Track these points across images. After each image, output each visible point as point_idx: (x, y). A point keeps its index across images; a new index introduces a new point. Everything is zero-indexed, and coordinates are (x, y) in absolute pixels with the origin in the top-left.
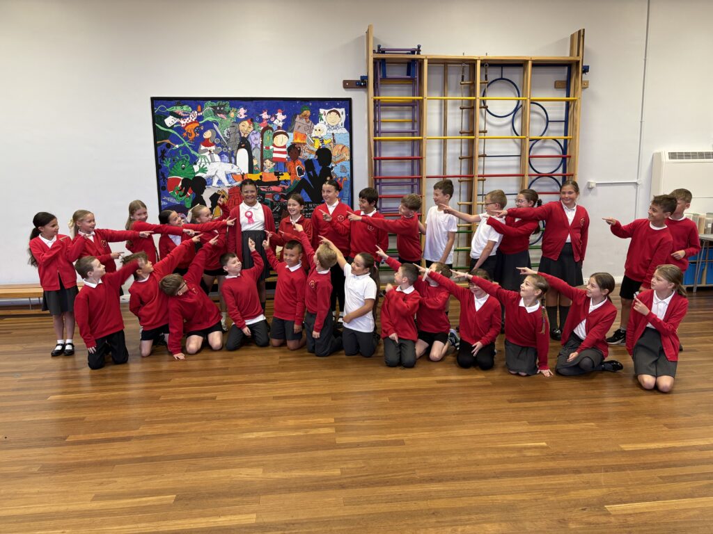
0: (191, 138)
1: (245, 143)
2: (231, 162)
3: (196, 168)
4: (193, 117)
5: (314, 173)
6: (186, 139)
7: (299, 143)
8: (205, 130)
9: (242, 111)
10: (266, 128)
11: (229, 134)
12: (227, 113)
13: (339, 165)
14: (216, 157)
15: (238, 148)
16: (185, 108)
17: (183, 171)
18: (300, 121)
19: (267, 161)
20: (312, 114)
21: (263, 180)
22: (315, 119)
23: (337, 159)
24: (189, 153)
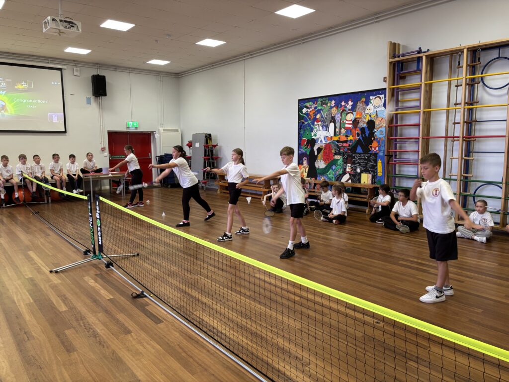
0: (312, 118)
1: (333, 120)
2: (326, 130)
3: (313, 134)
4: (313, 108)
5: (365, 135)
6: (310, 119)
7: (358, 118)
8: (317, 114)
9: (333, 102)
10: (344, 110)
11: (327, 115)
12: (327, 104)
13: (379, 130)
14: (321, 128)
15: (330, 122)
16: (311, 103)
17: (308, 136)
18: (360, 105)
19: (343, 129)
20: (366, 100)
21: (340, 140)
22: (367, 103)
23: (378, 127)
24: (311, 126)
